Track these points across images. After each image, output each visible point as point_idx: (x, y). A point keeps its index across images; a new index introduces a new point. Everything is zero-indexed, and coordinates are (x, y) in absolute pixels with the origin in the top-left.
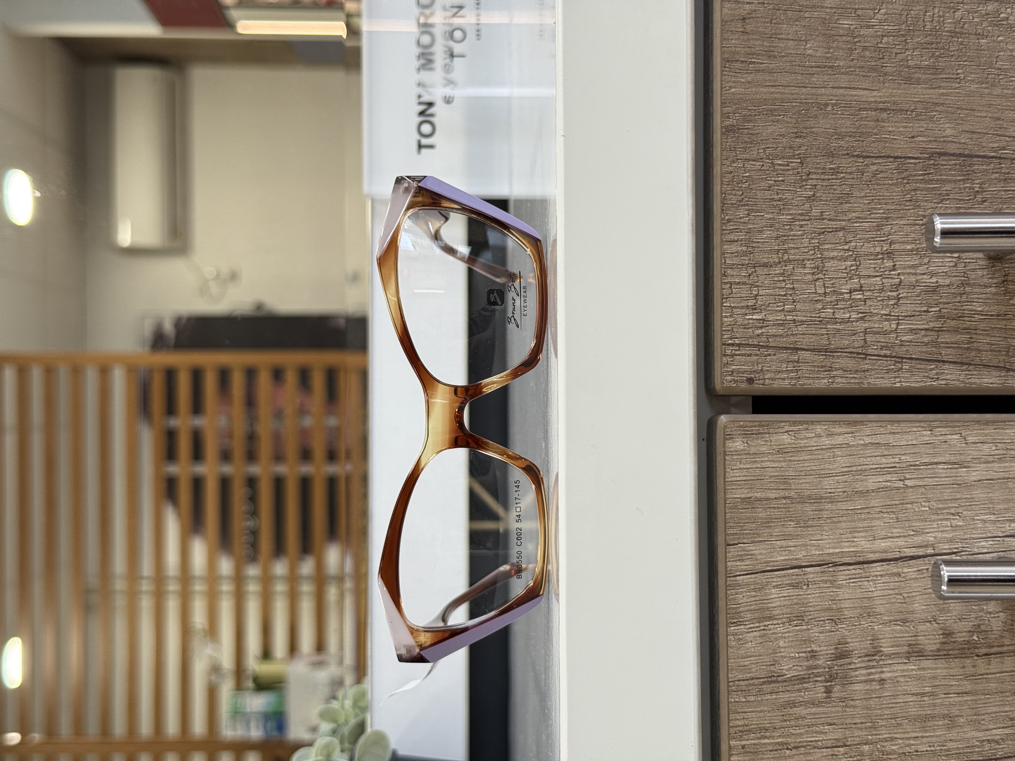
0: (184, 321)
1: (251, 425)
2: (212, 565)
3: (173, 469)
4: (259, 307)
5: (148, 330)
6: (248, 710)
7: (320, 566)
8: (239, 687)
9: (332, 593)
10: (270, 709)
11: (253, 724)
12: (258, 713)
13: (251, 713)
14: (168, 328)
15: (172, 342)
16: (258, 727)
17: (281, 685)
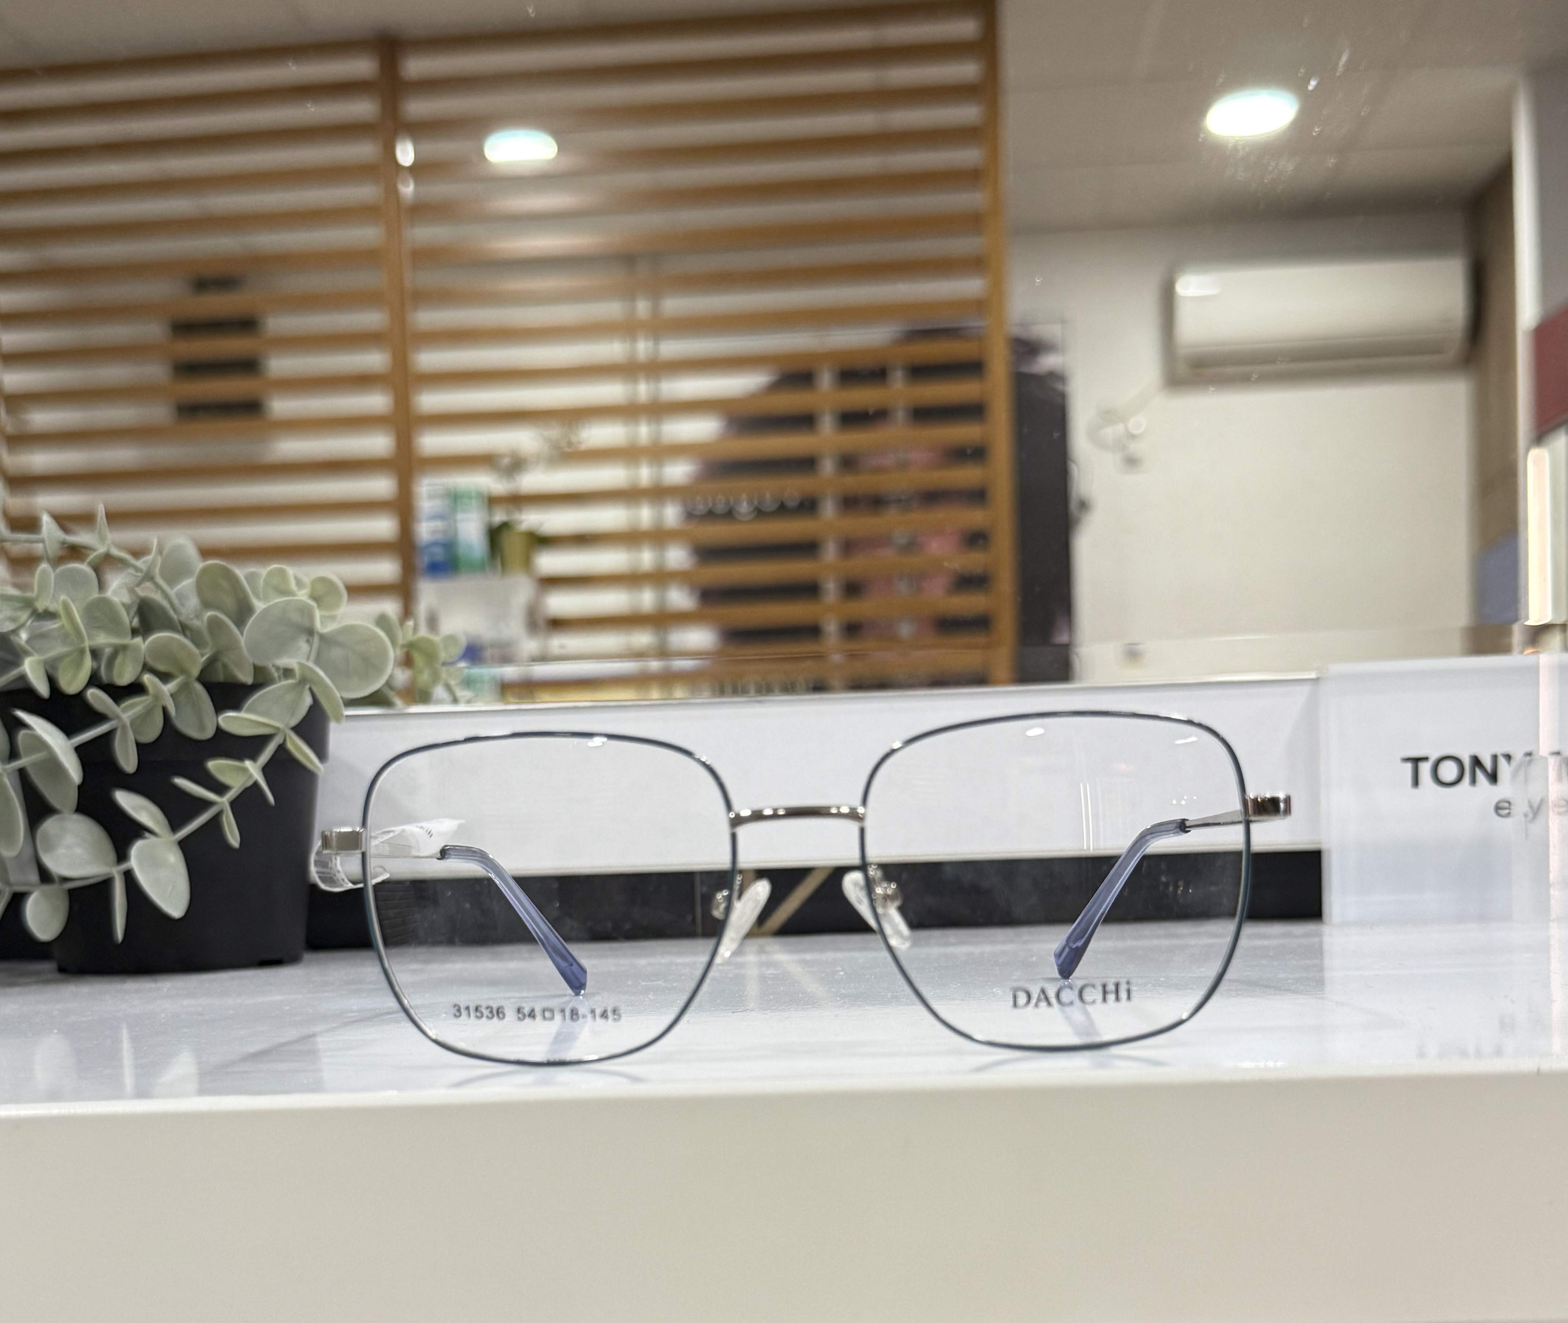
0: (1059, 387)
1: (899, 501)
2: (678, 450)
3: (826, 380)
4: (1084, 505)
5: (1043, 331)
6: (459, 516)
7: (681, 618)
8: (492, 501)
9: (643, 639)
10: (461, 551)
11: (439, 524)
12: (456, 530)
13: (455, 521)
14: (1047, 362)
15: (1025, 369)
16: (434, 532)
17: (499, 567)
